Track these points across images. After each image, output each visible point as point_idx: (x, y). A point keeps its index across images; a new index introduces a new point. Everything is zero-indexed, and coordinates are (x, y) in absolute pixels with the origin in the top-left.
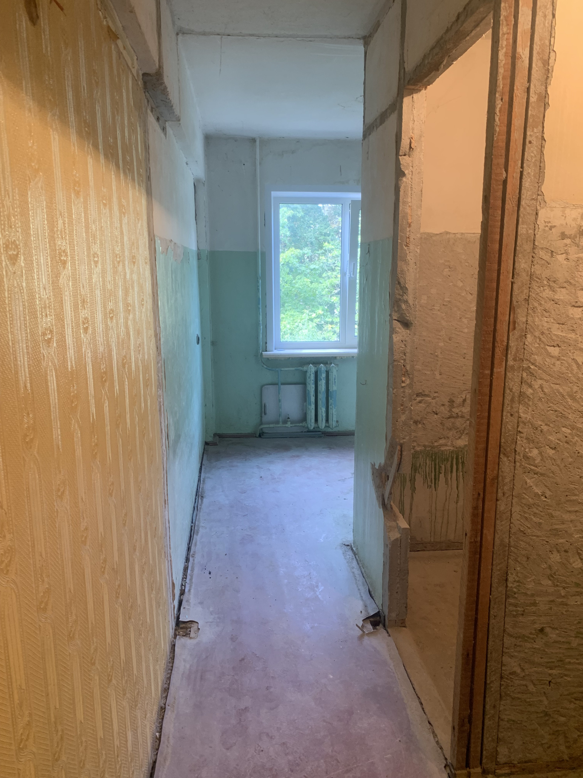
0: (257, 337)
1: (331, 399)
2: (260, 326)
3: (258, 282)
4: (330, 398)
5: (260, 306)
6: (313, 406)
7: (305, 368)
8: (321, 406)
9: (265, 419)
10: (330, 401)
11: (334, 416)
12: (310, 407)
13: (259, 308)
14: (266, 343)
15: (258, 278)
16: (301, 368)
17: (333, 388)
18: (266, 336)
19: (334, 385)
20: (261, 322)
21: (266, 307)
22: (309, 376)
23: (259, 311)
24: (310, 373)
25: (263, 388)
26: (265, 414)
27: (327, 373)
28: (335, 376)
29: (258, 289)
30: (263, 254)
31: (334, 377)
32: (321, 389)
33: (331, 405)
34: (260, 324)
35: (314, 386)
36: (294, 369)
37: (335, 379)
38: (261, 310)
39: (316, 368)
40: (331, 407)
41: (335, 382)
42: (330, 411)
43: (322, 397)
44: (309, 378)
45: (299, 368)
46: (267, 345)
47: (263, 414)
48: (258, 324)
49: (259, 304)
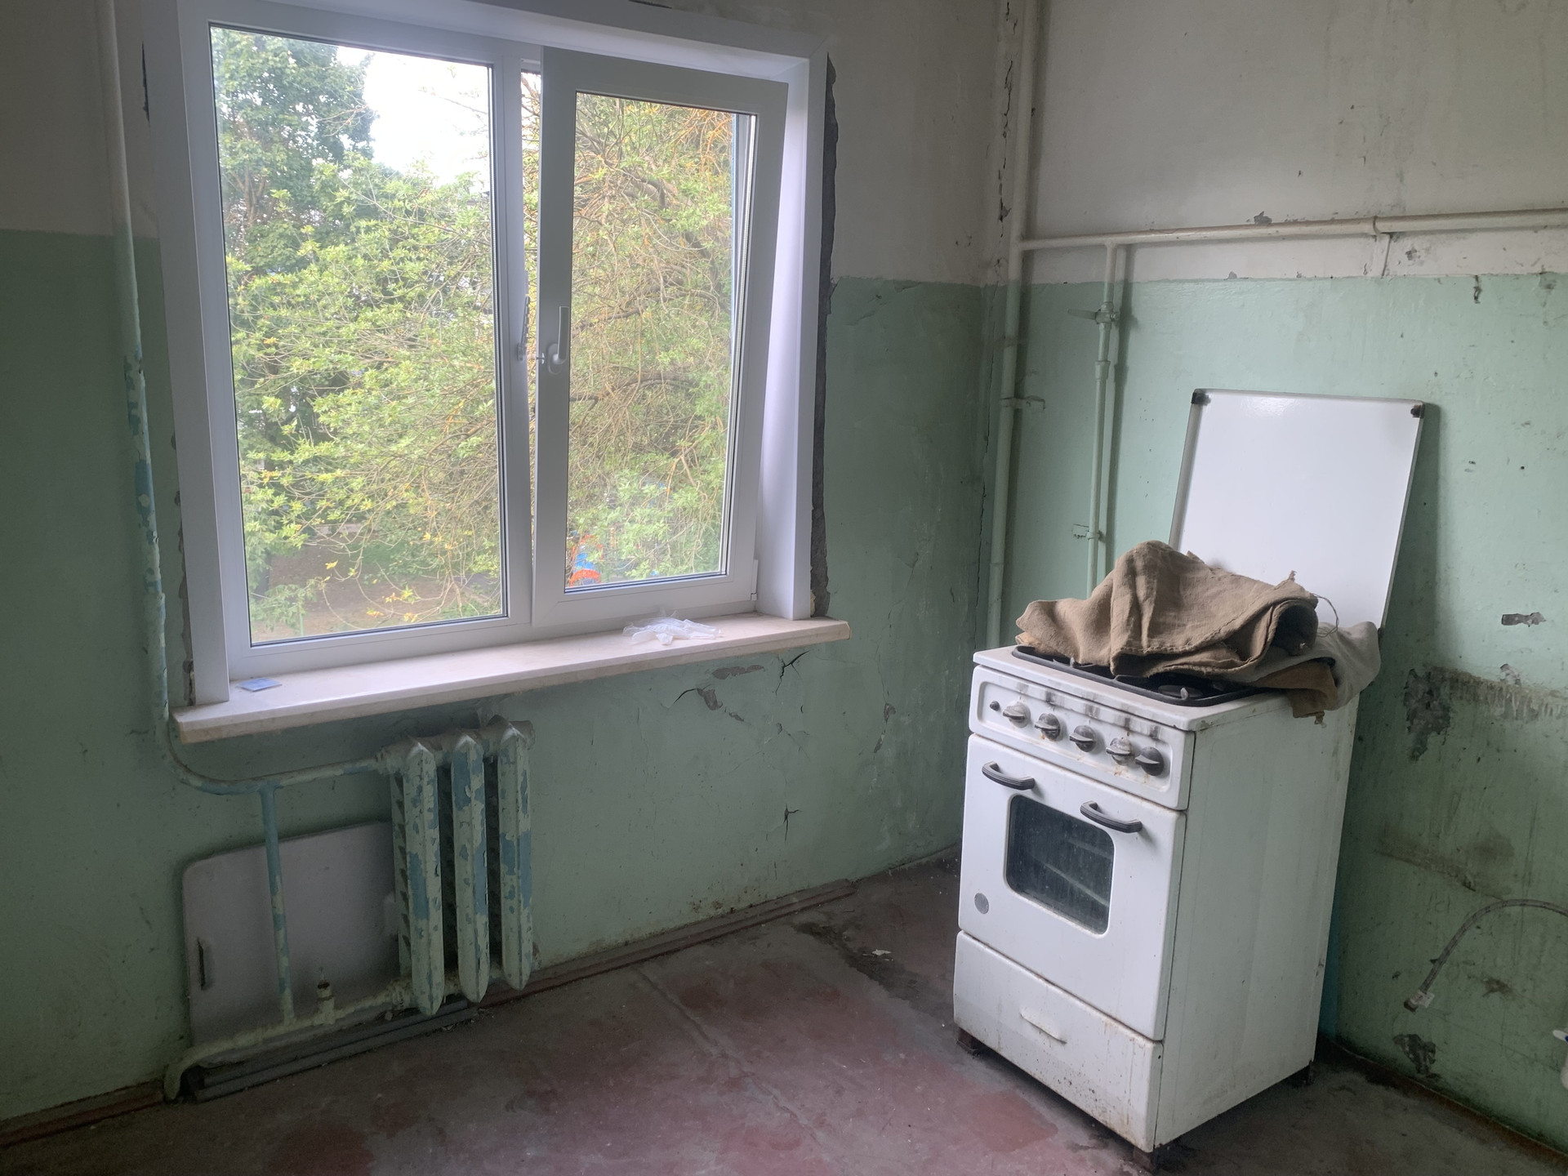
0: (143, 649)
1: (511, 872)
2: (156, 594)
3: (131, 385)
4: (503, 868)
5: (150, 501)
6: (436, 917)
7: (391, 763)
8: (470, 911)
9: (205, 1005)
10: (508, 881)
11: (527, 936)
12: (422, 923)
13: (144, 512)
14: (189, 667)
15: (128, 367)
16: (369, 764)
17: (516, 824)
18: (186, 636)
19: (521, 814)
20: (159, 576)
21: (177, 500)
22: (414, 793)
23: (146, 523)
24: (417, 781)
25: (189, 870)
26: (203, 984)
27: (491, 766)
28: (525, 774)
29: (134, 421)
30: (148, 252)
31: (521, 779)
32: (471, 840)
33: (511, 895)
34: (154, 584)
35: (435, 833)
36: (339, 772)
37: (524, 789)
38: (153, 518)
39: (440, 755)
40: (514, 903)
41: (525, 800)
42: (508, 920)
43: (471, 871)
44: (415, 802)
45: (364, 764)
46: (196, 674)
47: (195, 989)
48: (141, 588)
49: (141, 490)
